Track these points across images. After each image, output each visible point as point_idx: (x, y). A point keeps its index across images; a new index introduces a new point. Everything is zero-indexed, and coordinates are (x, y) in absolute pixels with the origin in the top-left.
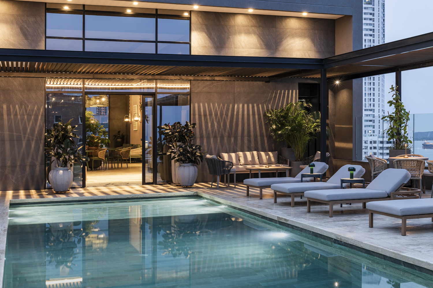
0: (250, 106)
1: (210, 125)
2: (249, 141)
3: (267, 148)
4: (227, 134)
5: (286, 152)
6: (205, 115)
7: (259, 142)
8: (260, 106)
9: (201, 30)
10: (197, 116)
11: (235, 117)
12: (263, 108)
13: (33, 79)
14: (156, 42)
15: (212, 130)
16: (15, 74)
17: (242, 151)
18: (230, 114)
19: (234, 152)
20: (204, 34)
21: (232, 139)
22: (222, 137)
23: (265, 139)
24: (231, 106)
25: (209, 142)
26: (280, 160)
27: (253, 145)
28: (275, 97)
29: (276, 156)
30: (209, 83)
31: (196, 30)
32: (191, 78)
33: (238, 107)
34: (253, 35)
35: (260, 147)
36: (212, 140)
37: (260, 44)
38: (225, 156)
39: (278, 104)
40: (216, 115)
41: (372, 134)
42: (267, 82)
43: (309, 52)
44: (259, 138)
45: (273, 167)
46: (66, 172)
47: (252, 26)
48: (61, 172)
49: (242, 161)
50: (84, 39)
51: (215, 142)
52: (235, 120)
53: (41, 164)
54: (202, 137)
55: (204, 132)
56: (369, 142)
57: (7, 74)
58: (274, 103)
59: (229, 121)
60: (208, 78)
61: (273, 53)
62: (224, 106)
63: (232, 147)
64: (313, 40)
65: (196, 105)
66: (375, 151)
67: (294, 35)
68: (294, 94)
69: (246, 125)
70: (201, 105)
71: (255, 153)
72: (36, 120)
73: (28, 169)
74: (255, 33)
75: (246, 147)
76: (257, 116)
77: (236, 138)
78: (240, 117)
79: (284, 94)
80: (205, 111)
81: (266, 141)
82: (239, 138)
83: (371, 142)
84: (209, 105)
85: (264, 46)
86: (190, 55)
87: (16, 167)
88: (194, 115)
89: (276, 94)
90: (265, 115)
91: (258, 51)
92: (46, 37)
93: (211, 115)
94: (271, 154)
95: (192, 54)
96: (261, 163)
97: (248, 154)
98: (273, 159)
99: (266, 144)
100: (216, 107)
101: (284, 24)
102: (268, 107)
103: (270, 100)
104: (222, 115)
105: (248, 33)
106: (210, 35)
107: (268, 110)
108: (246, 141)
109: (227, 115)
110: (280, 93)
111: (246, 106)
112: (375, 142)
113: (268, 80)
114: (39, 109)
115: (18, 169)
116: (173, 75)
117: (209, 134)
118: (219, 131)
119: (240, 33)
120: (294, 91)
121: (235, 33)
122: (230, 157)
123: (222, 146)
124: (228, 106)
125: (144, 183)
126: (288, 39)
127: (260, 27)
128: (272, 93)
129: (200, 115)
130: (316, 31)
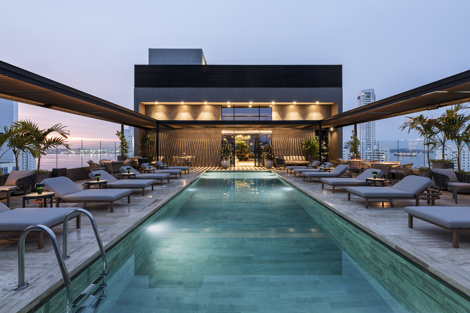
0: (295, 139)
1: (279, 146)
2: (295, 152)
3: (302, 155)
4: (286, 149)
5: (309, 157)
6: (277, 142)
7: (299, 153)
8: (299, 139)
9: (276, 111)
10: (274, 143)
11: (289, 143)
12: (300, 139)
13: (217, 130)
14: (259, 116)
15: (280, 148)
16: (212, 129)
17: (292, 155)
18: (287, 142)
19: (289, 156)
20: (277, 113)
21: (288, 151)
22: (284, 151)
23: (301, 151)
24: (287, 139)
25: (279, 152)
26: (307, 160)
27: (296, 153)
28: (305, 135)
29: (306, 158)
30: (279, 130)
31: (274, 111)
32: (272, 129)
33: (290, 139)
34: (296, 112)
35: (299, 154)
36: (280, 152)
37: (299, 116)
38: (285, 157)
39: (307, 138)
40: (282, 142)
41: (370, 150)
42: (302, 130)
43: (320, 118)
44: (299, 151)
45: (303, 162)
46: (226, 161)
47: (296, 109)
48: (225, 161)
49: (292, 159)
50: (234, 116)
51: (281, 152)
52: (289, 144)
53: (220, 158)
54: (276, 150)
55: (277, 149)
56: (368, 153)
57: (209, 129)
58: (305, 138)
59: (287, 144)
60: (278, 129)
61: (304, 119)
62: (285, 139)
63: (288, 154)
64: (322, 113)
65: (274, 139)
66: (371, 156)
67: (313, 112)
68: (313, 134)
69: (293, 146)
70: (276, 138)
71: (297, 156)
72: (219, 144)
73: (216, 160)
74: (297, 111)
75: (293, 154)
76: (298, 143)
77: (289, 151)
78: (291, 143)
79: (309, 134)
80: (277, 141)
81: (302, 152)
82: (291, 151)
83: (369, 153)
84: (279, 139)
85: (301, 116)
86: (272, 121)
87: (212, 159)
88: (273, 142)
89: (306, 134)
90: (301, 142)
91: (298, 118)
92: (222, 116)
93: (280, 142)
94: (303, 157)
95: (272, 120)
96: (299, 160)
97: (294, 157)
98: (304, 159)
99: (302, 153)
100: (281, 139)
101: (309, 107)
102: (302, 139)
103: (303, 136)
104: (284, 142)
105: (294, 111)
106: (279, 113)
107: (302, 140)
108: (293, 152)
109: (286, 142)
110: (308, 134)
111: (293, 139)
112: (371, 153)
113: (302, 129)
114: (219, 140)
115: (213, 160)
116: (265, 128)
117: (279, 149)
118: (283, 148)
119: (291, 112)
120: (313, 133)
121: (289, 112)
122: (287, 158)
123: (284, 154)
124: (286, 139)
125: (255, 166)
126: (311, 113)
127: (299, 109)
128: (304, 134)
129: (275, 142)
130: (323, 110)
